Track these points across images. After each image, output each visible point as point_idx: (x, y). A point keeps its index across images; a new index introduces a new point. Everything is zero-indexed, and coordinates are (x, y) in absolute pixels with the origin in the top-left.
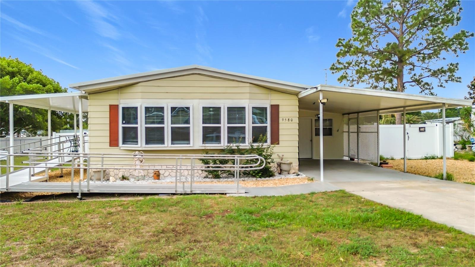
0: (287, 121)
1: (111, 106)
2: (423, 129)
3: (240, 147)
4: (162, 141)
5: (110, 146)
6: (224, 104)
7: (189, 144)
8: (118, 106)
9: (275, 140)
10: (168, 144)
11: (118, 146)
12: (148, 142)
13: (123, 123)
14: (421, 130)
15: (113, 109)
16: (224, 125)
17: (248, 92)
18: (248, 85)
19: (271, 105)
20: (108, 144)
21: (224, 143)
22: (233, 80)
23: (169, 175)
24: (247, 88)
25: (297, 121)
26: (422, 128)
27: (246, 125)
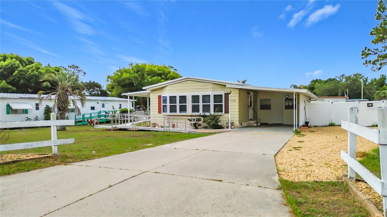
0: (233, 102)
1: (159, 96)
2: (371, 105)
3: (206, 115)
4: (176, 112)
5: (159, 113)
6: (201, 94)
7: (186, 113)
8: (161, 96)
9: (227, 112)
10: (178, 113)
11: (161, 113)
12: (170, 112)
13: (163, 104)
14: (369, 105)
15: (160, 97)
16: (201, 104)
17: (211, 87)
18: (211, 84)
19: (225, 94)
20: (158, 112)
21: (201, 112)
22: (205, 82)
23: (180, 126)
24: (210, 86)
25: (238, 101)
27: (211, 104)
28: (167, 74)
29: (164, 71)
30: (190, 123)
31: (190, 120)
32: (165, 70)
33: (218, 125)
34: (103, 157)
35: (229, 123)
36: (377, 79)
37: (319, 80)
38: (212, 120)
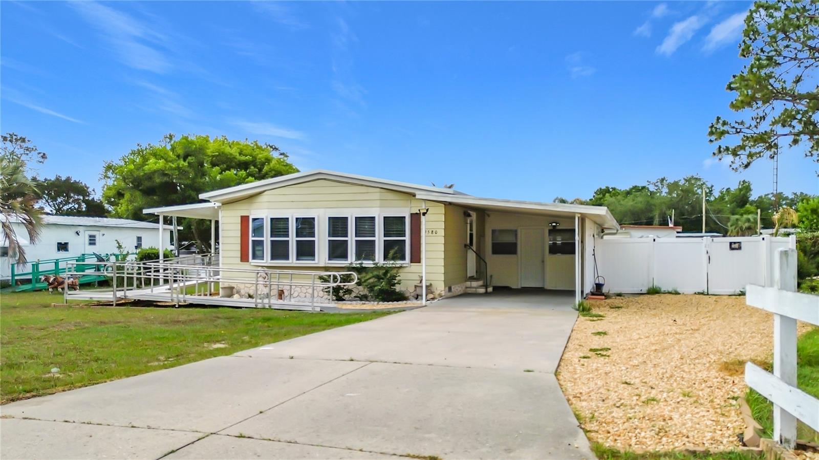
0: (430, 234)
1: (242, 217)
2: (736, 246)
3: (364, 265)
4: (287, 258)
5: (241, 261)
6: (351, 214)
7: (314, 260)
8: (248, 216)
9: (416, 258)
10: (293, 260)
11: (248, 261)
12: (273, 258)
13: (252, 237)
14: (733, 246)
15: (244, 220)
16: (352, 239)
17: (378, 198)
18: (378, 190)
19: (411, 214)
20: (240, 259)
21: (351, 259)
22: (362, 185)
23: (298, 295)
24: (376, 194)
25: (442, 233)
26: (735, 243)
27: (376, 239)
28: (263, 164)
29: (254, 158)
30: (321, 285)
31: (324, 280)
32: (258, 154)
33: (394, 292)
34: (80, 387)
35: (421, 287)
36: (732, 189)
37: (612, 188)
38: (379, 278)
